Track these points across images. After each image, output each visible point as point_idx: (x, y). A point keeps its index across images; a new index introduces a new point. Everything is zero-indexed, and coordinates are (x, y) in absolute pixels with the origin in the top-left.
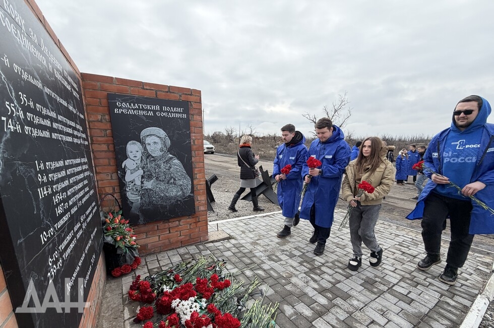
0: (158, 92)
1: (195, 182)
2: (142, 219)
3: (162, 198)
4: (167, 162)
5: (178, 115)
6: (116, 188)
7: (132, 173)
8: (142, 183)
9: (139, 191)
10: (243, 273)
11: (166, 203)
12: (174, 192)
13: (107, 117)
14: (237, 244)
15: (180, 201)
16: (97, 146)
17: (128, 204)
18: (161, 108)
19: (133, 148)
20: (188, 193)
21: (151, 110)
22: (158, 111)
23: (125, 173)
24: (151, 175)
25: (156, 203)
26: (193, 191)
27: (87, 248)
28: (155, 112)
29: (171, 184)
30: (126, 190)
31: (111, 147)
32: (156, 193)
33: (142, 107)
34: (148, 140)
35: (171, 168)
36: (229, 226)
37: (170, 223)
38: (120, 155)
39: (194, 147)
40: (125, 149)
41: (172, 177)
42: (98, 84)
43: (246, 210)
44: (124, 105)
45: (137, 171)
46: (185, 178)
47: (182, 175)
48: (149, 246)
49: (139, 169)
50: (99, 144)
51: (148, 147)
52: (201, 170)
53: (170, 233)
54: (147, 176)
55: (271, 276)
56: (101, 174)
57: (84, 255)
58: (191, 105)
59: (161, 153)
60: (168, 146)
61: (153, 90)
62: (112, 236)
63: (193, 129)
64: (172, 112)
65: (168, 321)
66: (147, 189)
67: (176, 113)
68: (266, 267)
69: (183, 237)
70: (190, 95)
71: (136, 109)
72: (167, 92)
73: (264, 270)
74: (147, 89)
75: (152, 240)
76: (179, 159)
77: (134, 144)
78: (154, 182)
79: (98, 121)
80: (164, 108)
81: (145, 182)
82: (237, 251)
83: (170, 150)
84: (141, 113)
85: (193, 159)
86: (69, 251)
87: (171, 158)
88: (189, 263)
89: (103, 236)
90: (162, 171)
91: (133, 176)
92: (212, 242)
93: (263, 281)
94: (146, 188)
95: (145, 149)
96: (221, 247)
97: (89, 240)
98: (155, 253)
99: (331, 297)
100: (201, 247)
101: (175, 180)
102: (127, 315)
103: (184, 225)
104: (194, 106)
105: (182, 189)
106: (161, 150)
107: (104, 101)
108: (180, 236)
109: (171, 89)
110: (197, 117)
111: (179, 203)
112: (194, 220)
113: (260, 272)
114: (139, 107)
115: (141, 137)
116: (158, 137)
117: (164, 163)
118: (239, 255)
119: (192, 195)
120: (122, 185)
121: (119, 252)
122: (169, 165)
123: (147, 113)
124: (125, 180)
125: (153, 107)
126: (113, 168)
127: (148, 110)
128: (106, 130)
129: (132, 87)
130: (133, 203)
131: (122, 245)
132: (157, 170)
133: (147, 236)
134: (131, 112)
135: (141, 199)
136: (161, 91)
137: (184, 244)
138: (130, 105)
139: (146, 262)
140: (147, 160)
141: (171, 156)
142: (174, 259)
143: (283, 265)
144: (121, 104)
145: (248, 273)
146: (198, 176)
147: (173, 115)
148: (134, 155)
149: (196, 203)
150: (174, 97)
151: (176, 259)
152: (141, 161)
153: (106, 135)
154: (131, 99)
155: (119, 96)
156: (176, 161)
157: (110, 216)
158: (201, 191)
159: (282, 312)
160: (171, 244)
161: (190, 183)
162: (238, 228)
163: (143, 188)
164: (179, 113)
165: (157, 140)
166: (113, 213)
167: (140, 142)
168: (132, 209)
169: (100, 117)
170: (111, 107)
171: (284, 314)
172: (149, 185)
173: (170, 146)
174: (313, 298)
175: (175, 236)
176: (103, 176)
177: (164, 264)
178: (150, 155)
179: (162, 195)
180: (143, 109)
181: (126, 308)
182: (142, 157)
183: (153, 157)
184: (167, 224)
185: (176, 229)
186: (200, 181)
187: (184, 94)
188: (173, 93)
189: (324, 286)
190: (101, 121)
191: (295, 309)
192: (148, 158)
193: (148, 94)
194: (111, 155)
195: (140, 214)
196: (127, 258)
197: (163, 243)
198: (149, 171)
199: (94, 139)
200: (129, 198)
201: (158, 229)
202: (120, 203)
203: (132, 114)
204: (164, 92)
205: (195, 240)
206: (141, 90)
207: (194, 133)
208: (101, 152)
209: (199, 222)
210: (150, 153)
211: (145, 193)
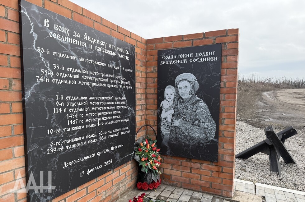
0: (194, 41)
1: (222, 127)
2: (169, 151)
3: (186, 137)
4: (194, 104)
5: (209, 59)
6: (156, 122)
7: (166, 112)
8: (172, 120)
9: (169, 127)
11: (189, 142)
12: (197, 133)
13: (156, 68)
15: (202, 143)
17: (161, 136)
18: (194, 55)
19: (169, 91)
20: (212, 137)
21: (185, 58)
22: (191, 58)
23: (162, 111)
24: (179, 114)
25: (181, 141)
26: (217, 137)
27: (102, 152)
28: (188, 59)
29: (196, 125)
30: (160, 125)
31: (156, 90)
32: (181, 131)
33: (179, 56)
34: (181, 85)
37: (192, 163)
38: (161, 97)
39: (224, 90)
41: (197, 119)
42: (154, 45)
44: (167, 57)
45: (169, 110)
46: (209, 121)
47: (207, 118)
48: (173, 178)
49: (171, 109)
50: (150, 89)
51: (180, 91)
52: (230, 115)
53: (191, 172)
54: (176, 115)
56: (149, 111)
57: (94, 155)
58: (226, 46)
59: (190, 96)
60: (196, 90)
61: (190, 40)
62: (139, 156)
63: (224, 71)
64: (204, 57)
66: (175, 127)
69: (203, 182)
70: (226, 36)
71: (175, 59)
72: (202, 39)
74: (185, 41)
75: (175, 173)
76: (206, 102)
77: (170, 88)
78: (181, 121)
79: (151, 72)
80: (197, 55)
81: (174, 120)
83: (198, 93)
84: (178, 62)
85: (222, 103)
86: (74, 146)
87: (198, 101)
89: (134, 153)
90: (189, 112)
91: (167, 114)
94: (175, 125)
95: (177, 92)
97: (106, 148)
98: (177, 186)
100: (218, 200)
101: (199, 122)
103: (205, 170)
104: (229, 46)
105: (205, 132)
106: (190, 93)
107: (156, 57)
108: (201, 180)
109: (206, 35)
110: (232, 58)
112: (216, 168)
114: (177, 57)
115: (176, 82)
116: (189, 81)
117: (191, 105)
119: (215, 140)
120: (159, 120)
121: (142, 170)
122: (195, 107)
123: (182, 61)
124: (161, 117)
125: (188, 55)
126: (156, 106)
127: (183, 59)
128: (155, 78)
129: (175, 41)
130: (164, 136)
131: (144, 165)
132: (185, 111)
133: (172, 167)
134: (171, 62)
135: (170, 134)
136: (197, 39)
137: (204, 190)
138: (171, 57)
139: (164, 190)
140: (177, 102)
141: (198, 98)
142: (183, 198)
144: (165, 57)
146: (225, 121)
147: (205, 60)
148: (169, 97)
149: (220, 151)
150: (208, 42)
151: (185, 199)
152: (173, 103)
153: (154, 82)
154: (171, 52)
155: (165, 51)
156: (203, 104)
158: (229, 139)
160: (191, 184)
161: (215, 127)
163: (172, 125)
164: (210, 56)
165: (187, 84)
166: (149, 140)
167: (174, 86)
168: (163, 141)
169: (152, 69)
170: (160, 59)
172: (177, 123)
173: (199, 89)
175: (196, 178)
176: (149, 112)
178: (181, 97)
179: (187, 134)
180: (180, 59)
182: (174, 99)
183: (183, 99)
184: (189, 163)
185: (197, 171)
186: (228, 127)
187: (218, 37)
188: (207, 38)
190: (153, 72)
192: (178, 99)
193: (186, 45)
194: (155, 96)
196: (148, 178)
197: (185, 180)
198: (178, 111)
199: (148, 85)
200: (162, 132)
201: (181, 165)
202: (157, 135)
203: (171, 64)
204: (199, 39)
205: (216, 190)
206: (181, 42)
207: (226, 75)
208: (150, 94)
209: (223, 172)
210: (181, 95)
211: (173, 129)
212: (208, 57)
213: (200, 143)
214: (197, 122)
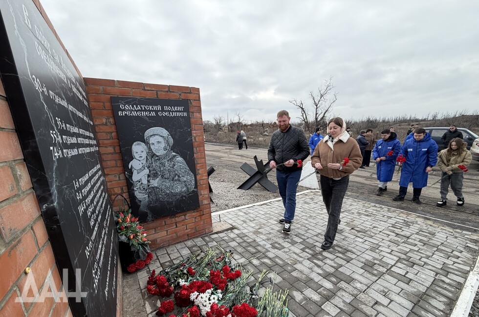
0: (159, 93)
1: (198, 177)
2: (150, 216)
3: (167, 194)
4: (171, 160)
5: (179, 114)
6: (124, 188)
7: (138, 173)
8: (148, 181)
9: (146, 190)
10: (250, 262)
11: (172, 199)
12: (179, 188)
13: (112, 120)
14: (240, 234)
15: (184, 196)
16: (104, 148)
17: (136, 203)
18: (163, 108)
19: (138, 149)
20: (192, 188)
21: (153, 111)
22: (159, 111)
23: (132, 173)
24: (156, 173)
25: (162, 200)
26: (196, 187)
27: (111, 251)
28: (157, 112)
29: (176, 180)
30: (133, 190)
31: (117, 148)
32: (162, 190)
33: (144, 108)
34: (152, 140)
35: (174, 165)
36: (230, 216)
37: (177, 218)
38: (126, 156)
39: (195, 144)
40: (130, 151)
41: (176, 175)
42: (101, 88)
43: (244, 199)
44: (127, 107)
45: (143, 170)
46: (188, 174)
47: (186, 171)
48: (158, 241)
49: (145, 169)
50: (106, 147)
51: (152, 147)
52: (203, 165)
53: (177, 227)
54: (153, 175)
55: (277, 264)
56: (109, 176)
57: (110, 259)
58: (191, 103)
59: (165, 152)
60: (171, 145)
61: (153, 90)
62: (125, 235)
63: (193, 126)
64: (173, 111)
65: (189, 313)
66: (153, 188)
67: (177, 112)
68: (271, 255)
69: (189, 230)
70: (190, 93)
71: (139, 110)
72: (167, 92)
73: (270, 259)
74: (148, 90)
75: (161, 235)
76: (182, 156)
77: (138, 144)
78: (160, 180)
79: (103, 124)
80: (166, 108)
81: (151, 181)
82: (241, 240)
83: (173, 149)
84: (144, 114)
85: (195, 156)
86: (102, 258)
87: (174, 156)
88: (199, 255)
89: (118, 236)
90: (167, 169)
91: (140, 176)
92: (217, 233)
93: (270, 269)
94: (153, 186)
95: (150, 148)
96: (226, 238)
97: (111, 243)
98: (164, 247)
99: (335, 281)
100: (207, 238)
101: (179, 177)
102: (149, 309)
103: (189, 219)
104: (194, 103)
105: (186, 185)
106: (165, 149)
107: (108, 104)
108: (187, 229)
109: (170, 89)
110: (198, 115)
111: (184, 198)
112: (198, 214)
113: (266, 261)
114: (141, 108)
115: (145, 138)
116: (162, 136)
117: (168, 161)
118: (244, 244)
119: (195, 190)
120: (129, 184)
121: (132, 249)
122: (173, 163)
123: (150, 114)
124: (132, 180)
125: (155, 108)
126: (121, 169)
127: (150, 111)
128: (111, 133)
129: (133, 88)
130: (141, 201)
131: (135, 242)
132: (162, 169)
133: (155, 231)
134: (134, 114)
135: (149, 197)
136: (162, 91)
137: (190, 236)
138: (133, 107)
139: (157, 257)
140: (152, 160)
141: (174, 154)
142: (183, 252)
143: (286, 252)
144: (124, 107)
145: (255, 262)
146: (200, 172)
147: (175, 114)
148: (139, 156)
149: (200, 197)
150: (174, 96)
151: (186, 252)
152: (147, 161)
153: (112, 138)
154: (133, 101)
155: (122, 99)
156: (179, 159)
157: (121, 216)
158: (204, 185)
159: (292, 298)
160: (178, 237)
161: (194, 179)
162: (239, 217)
163: (150, 187)
164: (180, 112)
165: (161, 139)
166: (123, 212)
167: (145, 143)
168: (141, 207)
169: (104, 121)
170: (115, 110)
171: (295, 300)
172: (155, 183)
173: (173, 144)
174: (320, 283)
175: (182, 229)
176: (111, 177)
177: (175, 258)
178: (155, 154)
179: (168, 192)
180: (145, 110)
181: (147, 303)
182: (147, 157)
183: (158, 156)
184: (173, 219)
185: (182, 223)
186: (203, 176)
187: (183, 93)
188: (173, 92)
189: (327, 270)
190: (106, 124)
191: (304, 294)
192: (152, 157)
193: (149, 95)
194: (117, 156)
195: (148, 211)
196: (140, 254)
197: (172, 237)
198: (154, 170)
199: (100, 142)
200: (138, 197)
201: (165, 225)
202: (129, 203)
203: (135, 116)
204: (164, 91)
205: (200, 232)
206: (143, 91)
207: (195, 130)
208: (108, 154)
209: (204, 215)
210: (155, 152)
211: (151, 191)
212: (178, 111)
213: (183, 196)
214: (177, 178)
